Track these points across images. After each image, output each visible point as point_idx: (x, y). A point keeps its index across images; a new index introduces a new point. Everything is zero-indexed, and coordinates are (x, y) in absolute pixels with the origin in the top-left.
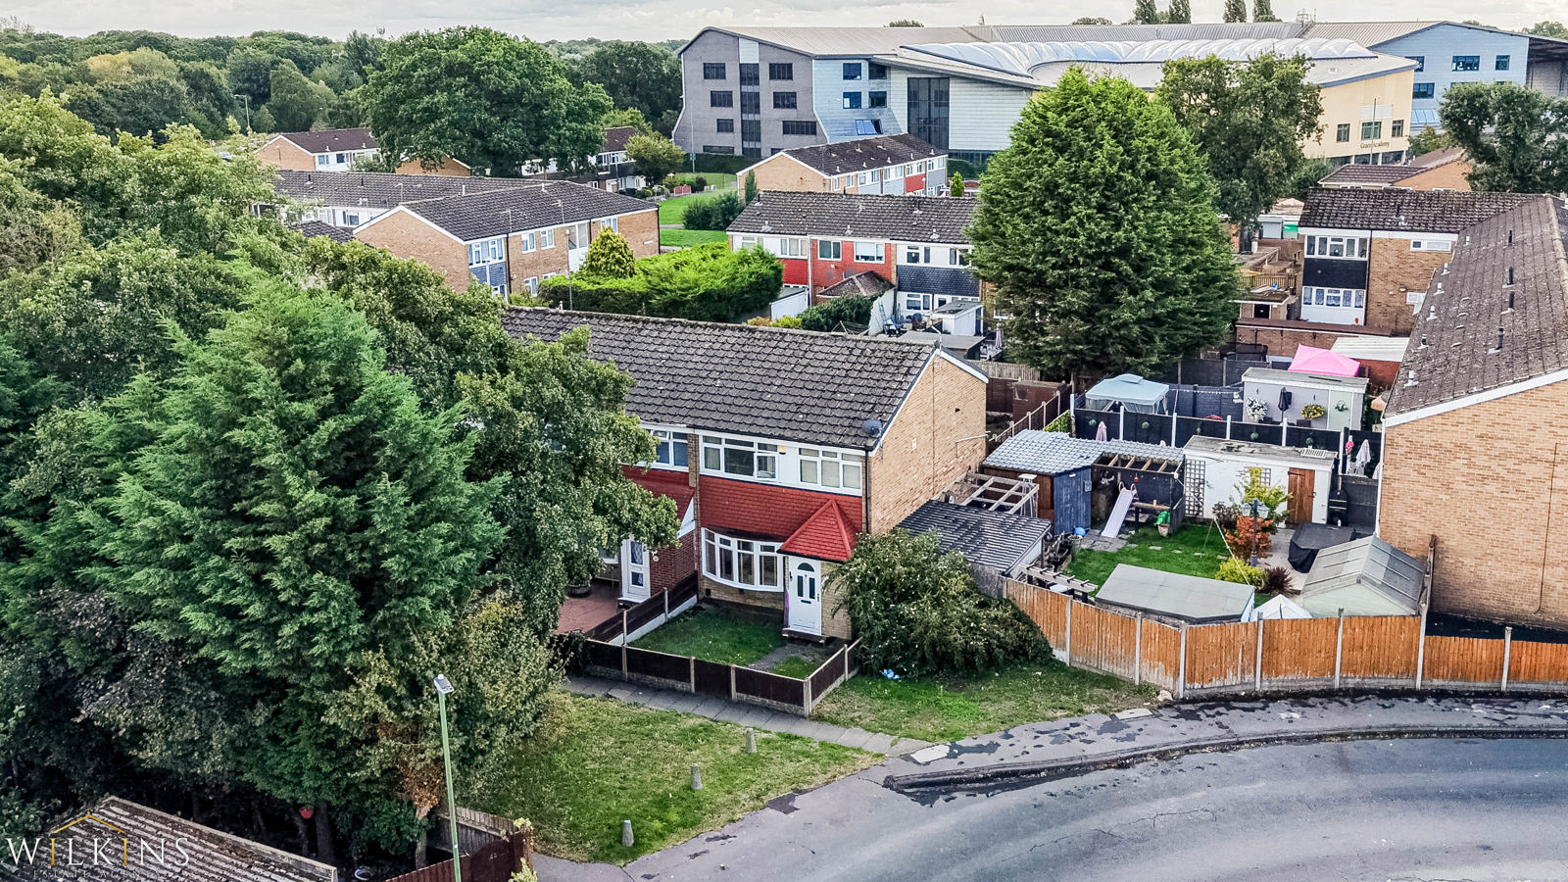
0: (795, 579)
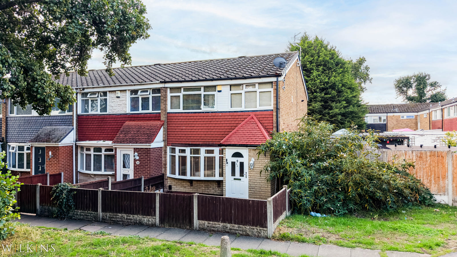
0: (230, 165)
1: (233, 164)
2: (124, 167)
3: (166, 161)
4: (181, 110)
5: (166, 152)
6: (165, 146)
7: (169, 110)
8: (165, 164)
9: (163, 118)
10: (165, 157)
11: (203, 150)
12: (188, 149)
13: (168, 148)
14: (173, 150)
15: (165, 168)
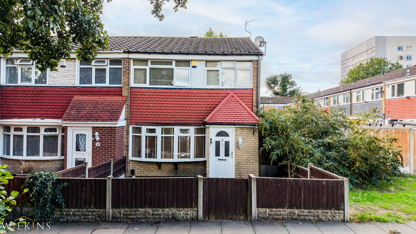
0: (214, 144)
1: (218, 144)
2: (78, 149)
3: (128, 142)
4: (147, 85)
5: (128, 133)
6: (128, 126)
7: (132, 84)
8: (128, 146)
9: (125, 93)
10: (128, 138)
11: (177, 129)
12: (159, 129)
13: (131, 127)
14: (138, 130)
15: (128, 150)
